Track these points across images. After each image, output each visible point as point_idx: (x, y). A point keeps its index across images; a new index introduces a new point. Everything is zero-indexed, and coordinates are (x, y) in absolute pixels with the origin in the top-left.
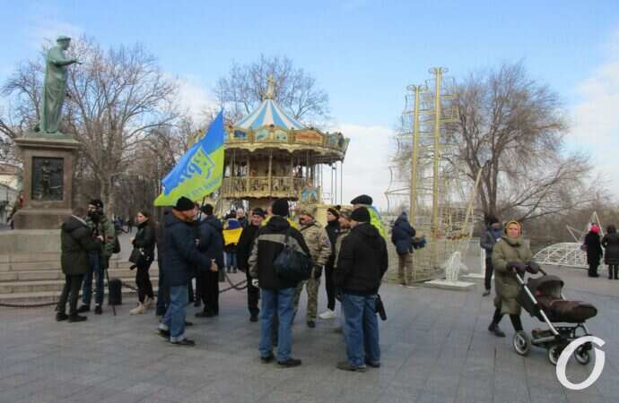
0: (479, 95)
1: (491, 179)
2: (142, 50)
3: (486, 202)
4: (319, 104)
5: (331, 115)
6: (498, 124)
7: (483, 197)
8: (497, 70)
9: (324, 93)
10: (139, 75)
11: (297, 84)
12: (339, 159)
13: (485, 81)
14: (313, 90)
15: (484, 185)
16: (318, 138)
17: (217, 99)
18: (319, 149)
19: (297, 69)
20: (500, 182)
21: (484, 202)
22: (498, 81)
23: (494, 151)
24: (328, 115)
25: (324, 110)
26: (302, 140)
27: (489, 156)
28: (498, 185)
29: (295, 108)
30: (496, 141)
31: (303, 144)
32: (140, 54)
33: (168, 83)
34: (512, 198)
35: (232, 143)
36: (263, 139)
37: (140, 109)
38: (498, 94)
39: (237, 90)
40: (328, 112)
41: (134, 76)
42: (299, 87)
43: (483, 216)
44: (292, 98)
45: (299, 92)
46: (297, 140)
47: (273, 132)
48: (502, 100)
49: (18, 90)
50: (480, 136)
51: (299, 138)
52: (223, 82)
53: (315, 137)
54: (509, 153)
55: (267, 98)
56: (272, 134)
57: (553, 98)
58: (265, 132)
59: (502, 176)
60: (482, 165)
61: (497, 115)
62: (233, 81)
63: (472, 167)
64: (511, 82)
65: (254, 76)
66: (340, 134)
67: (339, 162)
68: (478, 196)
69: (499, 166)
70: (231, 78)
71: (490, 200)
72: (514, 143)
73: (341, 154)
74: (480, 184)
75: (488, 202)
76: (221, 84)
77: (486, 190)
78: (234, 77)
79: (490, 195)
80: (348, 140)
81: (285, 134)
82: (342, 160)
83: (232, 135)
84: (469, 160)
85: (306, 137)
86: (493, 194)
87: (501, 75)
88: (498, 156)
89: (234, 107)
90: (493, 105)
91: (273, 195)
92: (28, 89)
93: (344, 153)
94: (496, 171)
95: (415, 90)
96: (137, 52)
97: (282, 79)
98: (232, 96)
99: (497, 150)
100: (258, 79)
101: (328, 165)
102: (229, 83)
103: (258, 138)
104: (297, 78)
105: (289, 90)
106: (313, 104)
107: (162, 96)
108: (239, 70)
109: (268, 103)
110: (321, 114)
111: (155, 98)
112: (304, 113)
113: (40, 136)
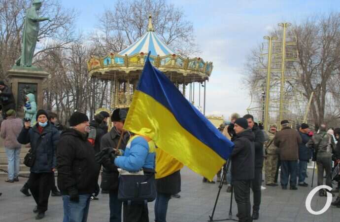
0: (313, 33)
1: (321, 98)
3: (316, 115)
5: (195, 42)
7: (314, 112)
8: (327, 16)
9: (190, 24)
13: (317, 23)
14: (181, 21)
15: (315, 103)
17: (103, 27)
19: (169, 5)
20: (327, 101)
21: (315, 115)
23: (323, 77)
24: (191, 41)
27: (319, 80)
28: (326, 103)
29: (166, 35)
30: (325, 69)
33: (66, 15)
34: (335, 113)
35: (113, 67)
37: (43, 35)
38: (327, 35)
39: (120, 20)
42: (170, 19)
43: (314, 125)
44: (164, 27)
45: (170, 23)
48: (329, 39)
50: (313, 65)
54: (334, 79)
59: (329, 96)
60: (314, 88)
61: (326, 49)
62: (116, 14)
63: (307, 89)
65: (134, 9)
68: (310, 111)
69: (327, 88)
71: (320, 114)
72: (337, 71)
74: (312, 102)
75: (318, 115)
76: (106, 15)
77: (316, 107)
78: (118, 9)
79: (319, 110)
84: (305, 83)
86: (322, 110)
87: (329, 20)
88: (326, 81)
90: (322, 42)
94: (325, 92)
95: (269, 39)
97: (157, 13)
98: (116, 25)
99: (325, 76)
100: (138, 12)
102: (114, 14)
104: (169, 12)
105: (162, 22)
106: (180, 33)
107: (61, 25)
108: (122, 4)
109: (148, 35)
110: (187, 41)
111: (55, 26)
112: (173, 40)
113: (21, 69)
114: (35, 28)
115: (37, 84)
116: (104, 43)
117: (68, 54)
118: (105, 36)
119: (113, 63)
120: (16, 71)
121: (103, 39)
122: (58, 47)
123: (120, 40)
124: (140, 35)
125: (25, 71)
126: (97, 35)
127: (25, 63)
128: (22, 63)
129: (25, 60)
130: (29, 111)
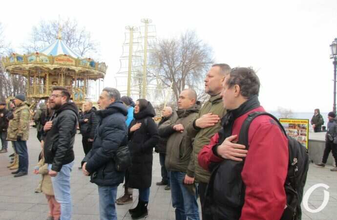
1: (181, 89)
4: (95, 47)
6: (185, 60)
16: (72, 61)
18: (73, 68)
22: (184, 38)
23: (183, 74)
26: (59, 62)
27: (180, 76)
31: (60, 64)
36: (32, 61)
38: (184, 45)
46: (55, 62)
47: (39, 57)
48: (186, 48)
51: (57, 61)
53: (68, 60)
54: (190, 76)
56: (38, 58)
58: (34, 57)
61: (184, 56)
64: (191, 39)
69: (185, 82)
72: (192, 71)
81: (47, 58)
83: (16, 59)
85: (62, 60)
87: (186, 35)
88: (185, 77)
90: (182, 50)
94: (184, 85)
95: (130, 29)
103: (30, 60)
106: (91, 47)
110: (96, 52)
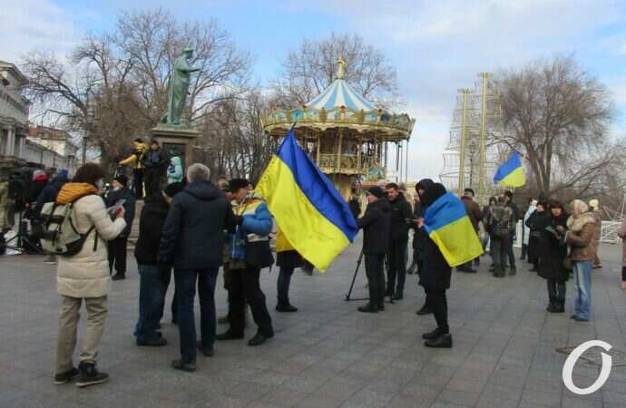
0: (536, 83)
1: (545, 162)
2: (216, 27)
4: (388, 81)
5: (399, 91)
8: (551, 63)
9: (393, 70)
10: (212, 51)
11: (365, 61)
12: (404, 138)
13: (540, 71)
14: (382, 66)
17: (287, 73)
19: (367, 46)
22: (551, 72)
24: (395, 92)
25: (391, 86)
27: (542, 140)
29: (364, 84)
32: (213, 29)
33: (240, 58)
37: (212, 83)
39: (307, 65)
40: (396, 89)
41: (206, 50)
42: (368, 64)
44: (361, 74)
45: (368, 69)
49: (87, 59)
52: (292, 57)
55: (337, 78)
57: (602, 89)
59: (555, 159)
62: (303, 57)
64: (563, 73)
65: (324, 52)
66: (406, 115)
67: (405, 141)
69: (553, 150)
70: (301, 54)
73: (407, 133)
76: (290, 59)
78: (304, 52)
79: (544, 176)
80: (414, 121)
82: (408, 139)
89: (303, 82)
90: (546, 94)
91: (342, 172)
92: (98, 58)
93: (410, 132)
94: (550, 154)
95: (464, 92)
96: (210, 27)
97: (352, 56)
98: (302, 71)
100: (328, 56)
101: (394, 143)
102: (299, 58)
104: (366, 55)
105: (358, 66)
106: (381, 81)
107: (233, 71)
108: (309, 46)
109: (339, 84)
110: (389, 90)
111: (226, 72)
112: (372, 89)
113: (167, 127)
114: (184, 80)
115: (184, 144)
116: (287, 93)
117: (245, 106)
118: (288, 85)
119: (305, 117)
120: (161, 129)
121: (287, 87)
122: (232, 97)
123: (307, 89)
124: (331, 82)
125: (172, 130)
126: (278, 82)
127: (172, 121)
128: (169, 120)
129: (172, 116)
130: (172, 174)
